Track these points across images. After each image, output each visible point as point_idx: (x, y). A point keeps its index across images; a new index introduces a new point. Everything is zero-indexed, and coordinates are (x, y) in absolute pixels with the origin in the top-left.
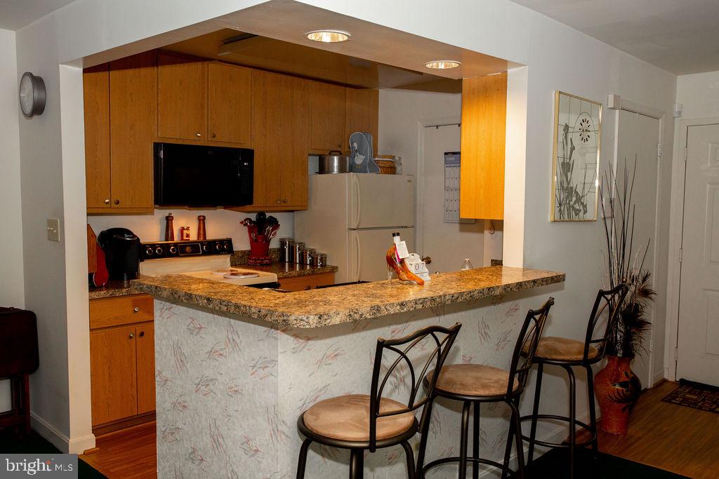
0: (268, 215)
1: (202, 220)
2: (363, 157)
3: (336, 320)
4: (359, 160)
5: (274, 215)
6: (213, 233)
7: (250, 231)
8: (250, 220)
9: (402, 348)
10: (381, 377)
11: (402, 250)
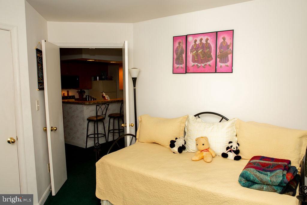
0: (83, 90)
1: (68, 92)
2: (104, 77)
3: (92, 103)
4: (103, 77)
5: (84, 90)
6: (70, 94)
7: (79, 94)
8: (79, 91)
9: (100, 106)
10: (97, 110)
11: (104, 95)
